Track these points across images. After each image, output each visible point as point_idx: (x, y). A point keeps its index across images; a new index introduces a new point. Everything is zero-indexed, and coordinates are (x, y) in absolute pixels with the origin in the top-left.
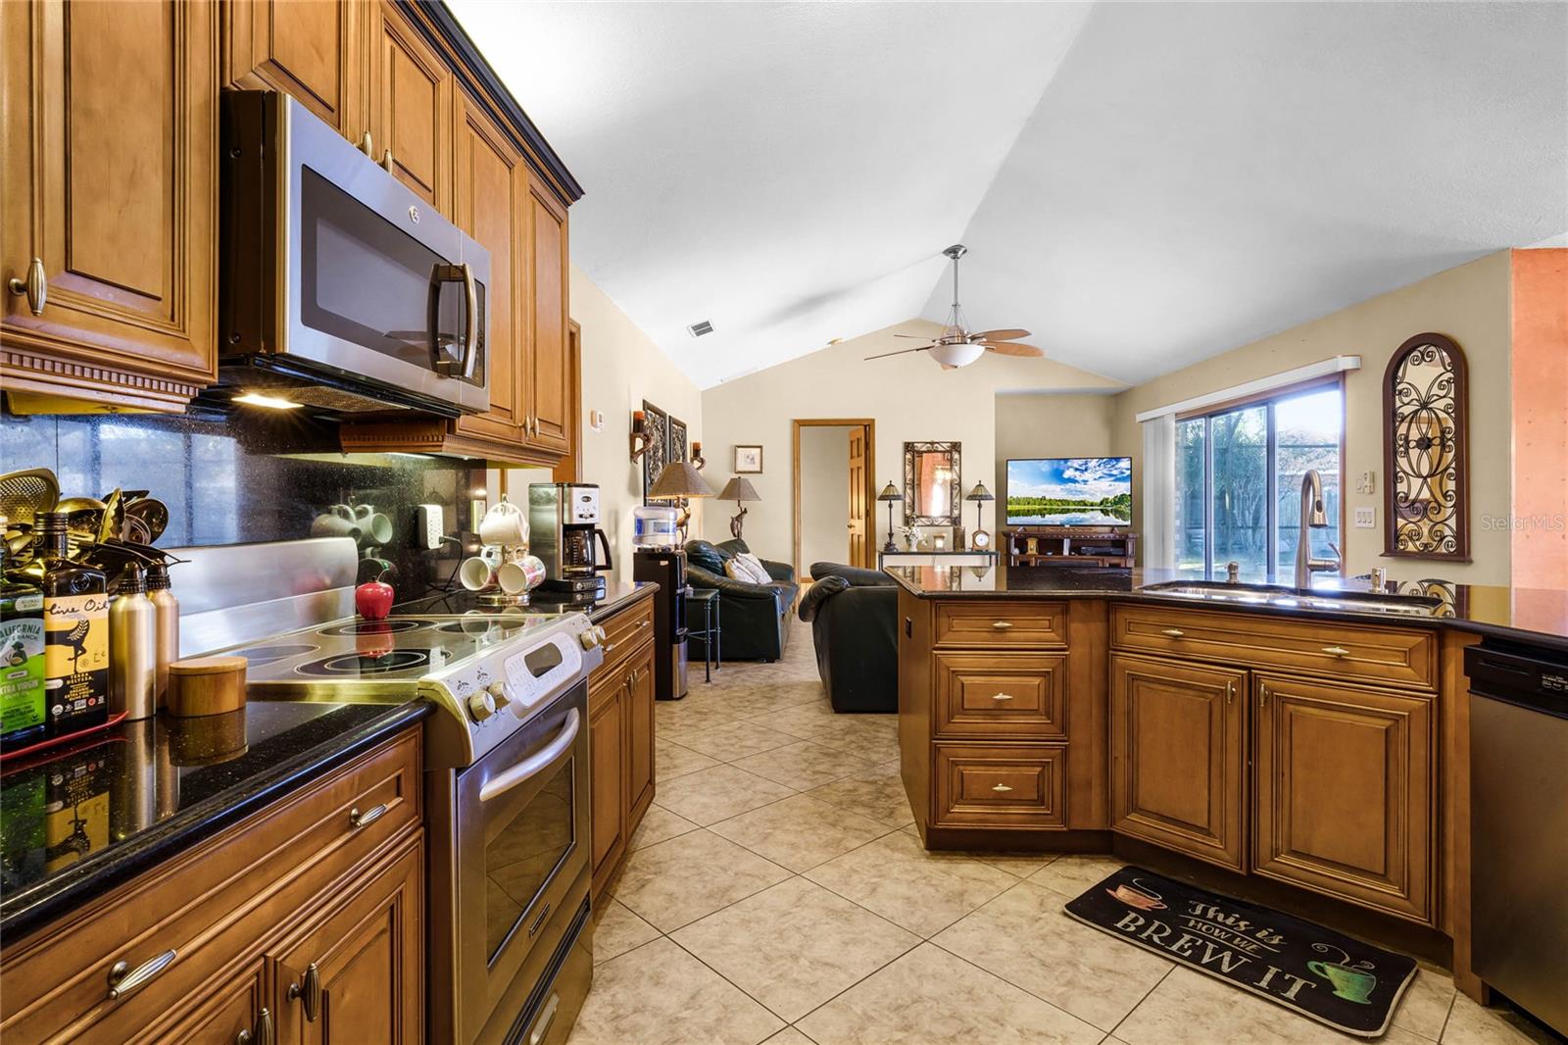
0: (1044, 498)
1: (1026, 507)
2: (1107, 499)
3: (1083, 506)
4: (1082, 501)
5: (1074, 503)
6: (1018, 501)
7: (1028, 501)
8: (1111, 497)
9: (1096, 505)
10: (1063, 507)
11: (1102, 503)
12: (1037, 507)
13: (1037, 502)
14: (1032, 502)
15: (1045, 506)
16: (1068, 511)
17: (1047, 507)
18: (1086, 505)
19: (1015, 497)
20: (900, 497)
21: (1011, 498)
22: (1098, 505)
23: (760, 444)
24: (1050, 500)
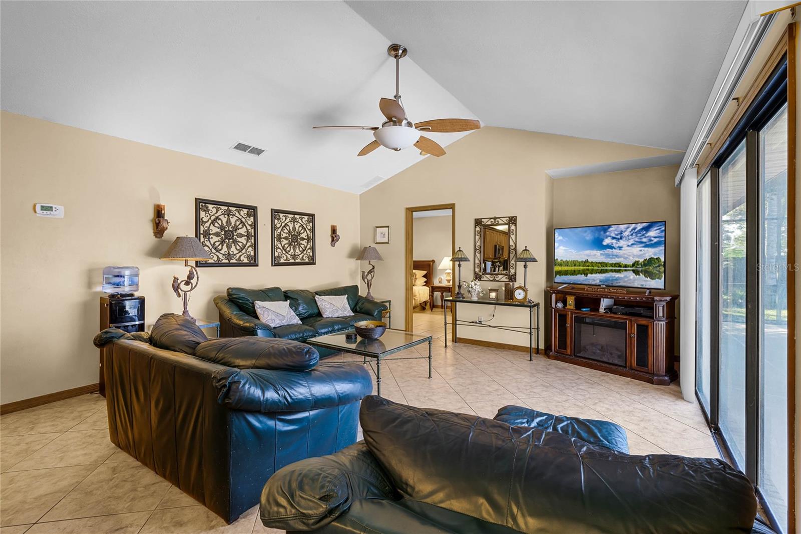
0: (587, 261)
1: (573, 268)
2: (638, 262)
3: (618, 267)
4: (617, 263)
5: (611, 265)
6: (567, 263)
7: (575, 263)
8: (641, 260)
9: (629, 266)
10: (602, 268)
11: (633, 265)
12: (582, 268)
13: (582, 264)
14: (577, 264)
15: (588, 268)
16: (605, 271)
17: (590, 268)
18: (620, 266)
19: (564, 260)
20: (466, 260)
21: (559, 260)
22: (631, 267)
23: (388, 225)
24: (592, 262)
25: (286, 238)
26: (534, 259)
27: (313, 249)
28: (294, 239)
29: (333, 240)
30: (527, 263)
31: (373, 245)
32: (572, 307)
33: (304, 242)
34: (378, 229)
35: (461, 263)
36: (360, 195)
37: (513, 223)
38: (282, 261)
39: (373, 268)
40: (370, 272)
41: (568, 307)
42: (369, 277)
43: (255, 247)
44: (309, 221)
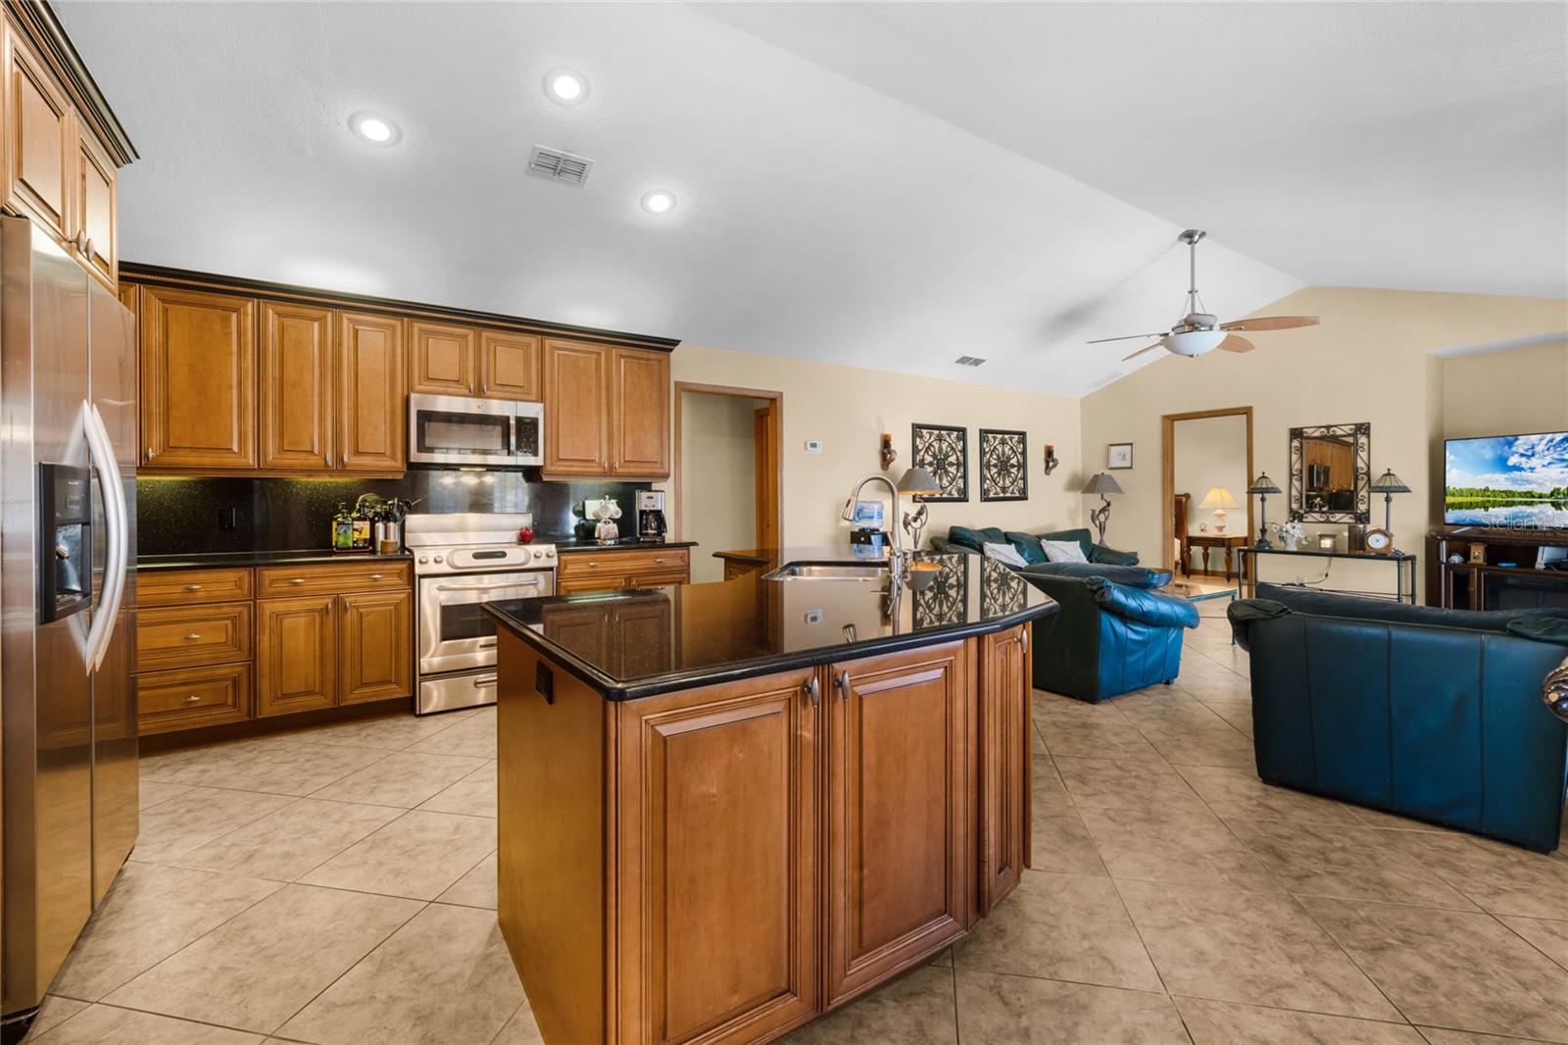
0: (1487, 489)
1: (1469, 499)
2: (1559, 489)
3: (1530, 498)
4: (1529, 492)
5: (1520, 495)
6: (1461, 493)
7: (1471, 493)
8: (1564, 487)
9: (1545, 496)
10: (1508, 499)
11: (1552, 494)
12: (1484, 499)
13: (1480, 494)
14: (1474, 493)
15: (1488, 499)
16: (1513, 504)
17: (1491, 499)
18: (1533, 497)
19: (1458, 488)
20: (1275, 491)
21: (1451, 488)
22: (1548, 498)
23: (1130, 442)
24: (1494, 491)
25: (995, 466)
26: (1406, 488)
27: (1024, 478)
28: (1004, 466)
29: (1047, 467)
30: (1392, 495)
31: (1107, 472)
32: (1481, 561)
33: (1014, 470)
34: (1113, 448)
35: (1266, 495)
36: (1082, 400)
37: (1363, 434)
38: (991, 495)
39: (1109, 504)
40: (1103, 510)
41: (1472, 561)
42: (1102, 518)
43: (965, 477)
44: (1019, 442)
